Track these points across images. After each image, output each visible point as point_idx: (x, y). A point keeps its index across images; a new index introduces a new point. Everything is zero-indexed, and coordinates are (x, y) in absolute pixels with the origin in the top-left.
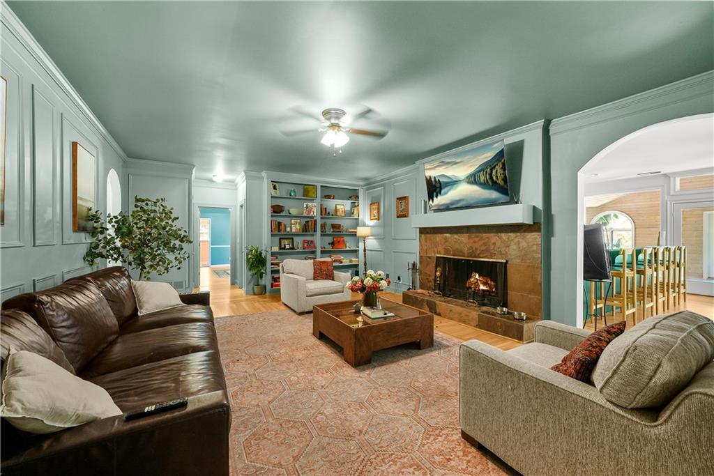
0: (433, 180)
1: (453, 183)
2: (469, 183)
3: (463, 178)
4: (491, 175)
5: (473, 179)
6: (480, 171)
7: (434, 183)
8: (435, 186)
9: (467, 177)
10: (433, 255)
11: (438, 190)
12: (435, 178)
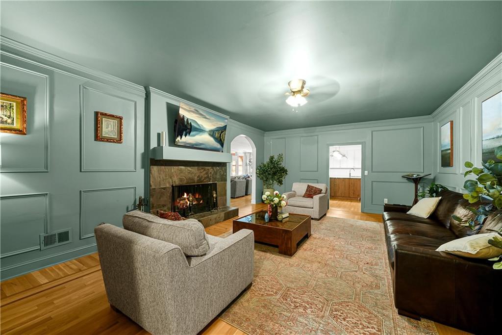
0: (185, 120)
1: (200, 130)
2: (210, 135)
3: (207, 130)
4: (221, 134)
5: (212, 133)
6: (217, 130)
7: (186, 124)
8: (186, 126)
9: (210, 131)
10: (168, 186)
11: (188, 130)
12: (188, 119)
